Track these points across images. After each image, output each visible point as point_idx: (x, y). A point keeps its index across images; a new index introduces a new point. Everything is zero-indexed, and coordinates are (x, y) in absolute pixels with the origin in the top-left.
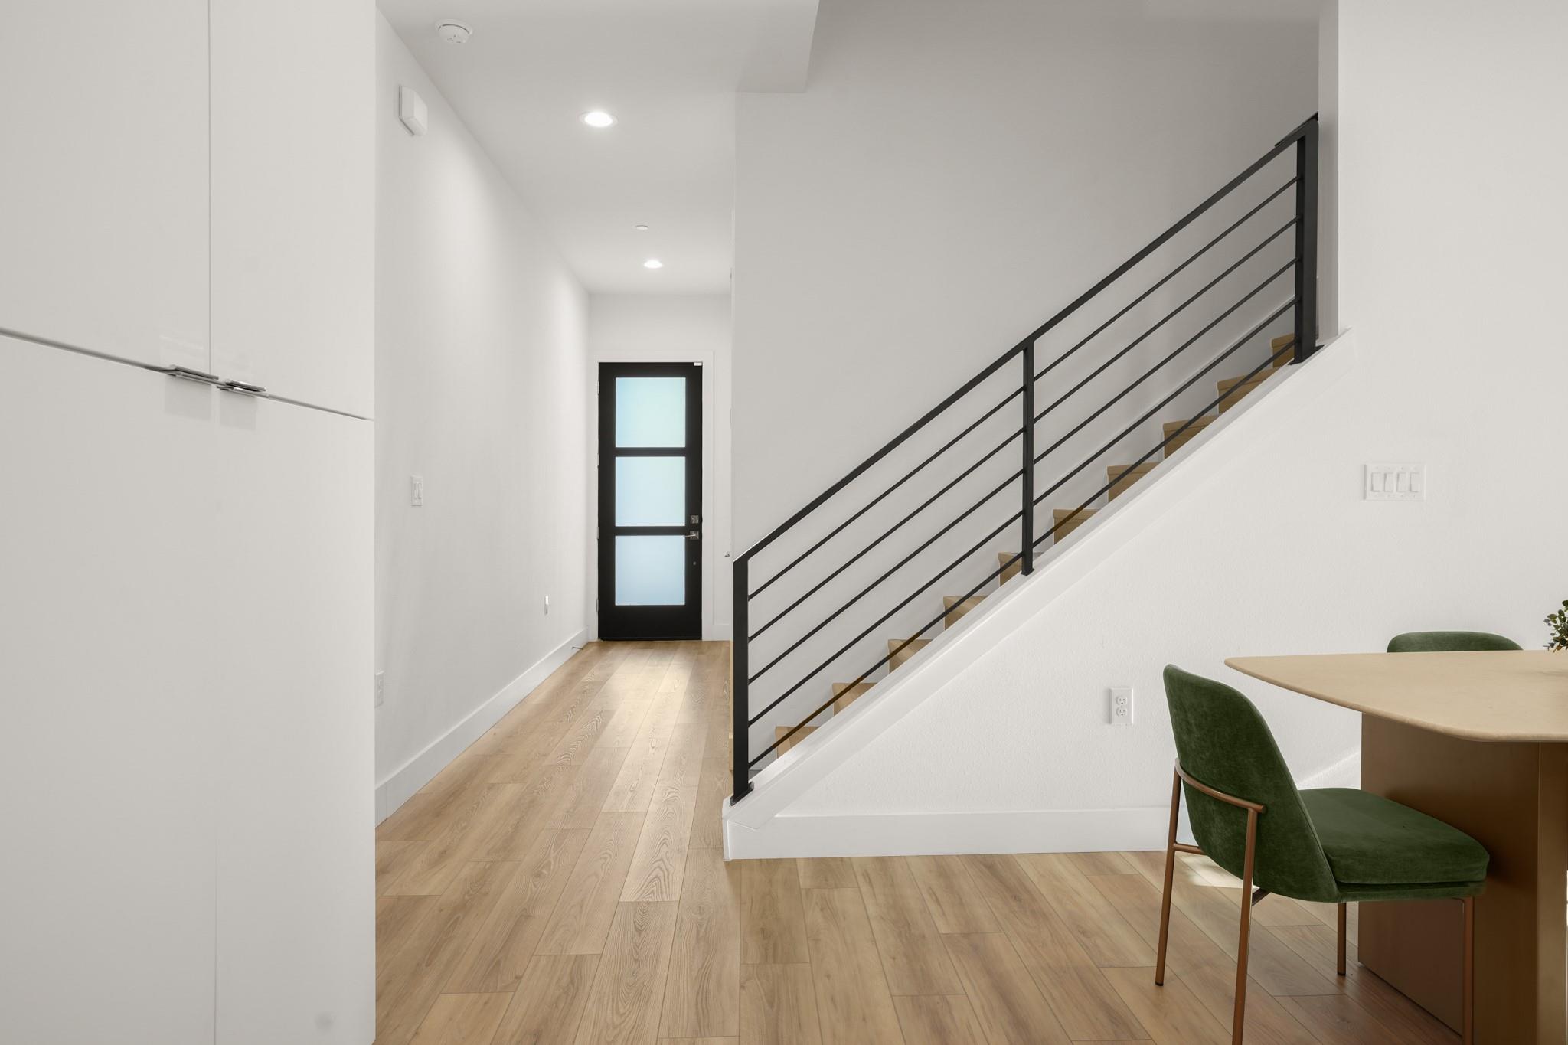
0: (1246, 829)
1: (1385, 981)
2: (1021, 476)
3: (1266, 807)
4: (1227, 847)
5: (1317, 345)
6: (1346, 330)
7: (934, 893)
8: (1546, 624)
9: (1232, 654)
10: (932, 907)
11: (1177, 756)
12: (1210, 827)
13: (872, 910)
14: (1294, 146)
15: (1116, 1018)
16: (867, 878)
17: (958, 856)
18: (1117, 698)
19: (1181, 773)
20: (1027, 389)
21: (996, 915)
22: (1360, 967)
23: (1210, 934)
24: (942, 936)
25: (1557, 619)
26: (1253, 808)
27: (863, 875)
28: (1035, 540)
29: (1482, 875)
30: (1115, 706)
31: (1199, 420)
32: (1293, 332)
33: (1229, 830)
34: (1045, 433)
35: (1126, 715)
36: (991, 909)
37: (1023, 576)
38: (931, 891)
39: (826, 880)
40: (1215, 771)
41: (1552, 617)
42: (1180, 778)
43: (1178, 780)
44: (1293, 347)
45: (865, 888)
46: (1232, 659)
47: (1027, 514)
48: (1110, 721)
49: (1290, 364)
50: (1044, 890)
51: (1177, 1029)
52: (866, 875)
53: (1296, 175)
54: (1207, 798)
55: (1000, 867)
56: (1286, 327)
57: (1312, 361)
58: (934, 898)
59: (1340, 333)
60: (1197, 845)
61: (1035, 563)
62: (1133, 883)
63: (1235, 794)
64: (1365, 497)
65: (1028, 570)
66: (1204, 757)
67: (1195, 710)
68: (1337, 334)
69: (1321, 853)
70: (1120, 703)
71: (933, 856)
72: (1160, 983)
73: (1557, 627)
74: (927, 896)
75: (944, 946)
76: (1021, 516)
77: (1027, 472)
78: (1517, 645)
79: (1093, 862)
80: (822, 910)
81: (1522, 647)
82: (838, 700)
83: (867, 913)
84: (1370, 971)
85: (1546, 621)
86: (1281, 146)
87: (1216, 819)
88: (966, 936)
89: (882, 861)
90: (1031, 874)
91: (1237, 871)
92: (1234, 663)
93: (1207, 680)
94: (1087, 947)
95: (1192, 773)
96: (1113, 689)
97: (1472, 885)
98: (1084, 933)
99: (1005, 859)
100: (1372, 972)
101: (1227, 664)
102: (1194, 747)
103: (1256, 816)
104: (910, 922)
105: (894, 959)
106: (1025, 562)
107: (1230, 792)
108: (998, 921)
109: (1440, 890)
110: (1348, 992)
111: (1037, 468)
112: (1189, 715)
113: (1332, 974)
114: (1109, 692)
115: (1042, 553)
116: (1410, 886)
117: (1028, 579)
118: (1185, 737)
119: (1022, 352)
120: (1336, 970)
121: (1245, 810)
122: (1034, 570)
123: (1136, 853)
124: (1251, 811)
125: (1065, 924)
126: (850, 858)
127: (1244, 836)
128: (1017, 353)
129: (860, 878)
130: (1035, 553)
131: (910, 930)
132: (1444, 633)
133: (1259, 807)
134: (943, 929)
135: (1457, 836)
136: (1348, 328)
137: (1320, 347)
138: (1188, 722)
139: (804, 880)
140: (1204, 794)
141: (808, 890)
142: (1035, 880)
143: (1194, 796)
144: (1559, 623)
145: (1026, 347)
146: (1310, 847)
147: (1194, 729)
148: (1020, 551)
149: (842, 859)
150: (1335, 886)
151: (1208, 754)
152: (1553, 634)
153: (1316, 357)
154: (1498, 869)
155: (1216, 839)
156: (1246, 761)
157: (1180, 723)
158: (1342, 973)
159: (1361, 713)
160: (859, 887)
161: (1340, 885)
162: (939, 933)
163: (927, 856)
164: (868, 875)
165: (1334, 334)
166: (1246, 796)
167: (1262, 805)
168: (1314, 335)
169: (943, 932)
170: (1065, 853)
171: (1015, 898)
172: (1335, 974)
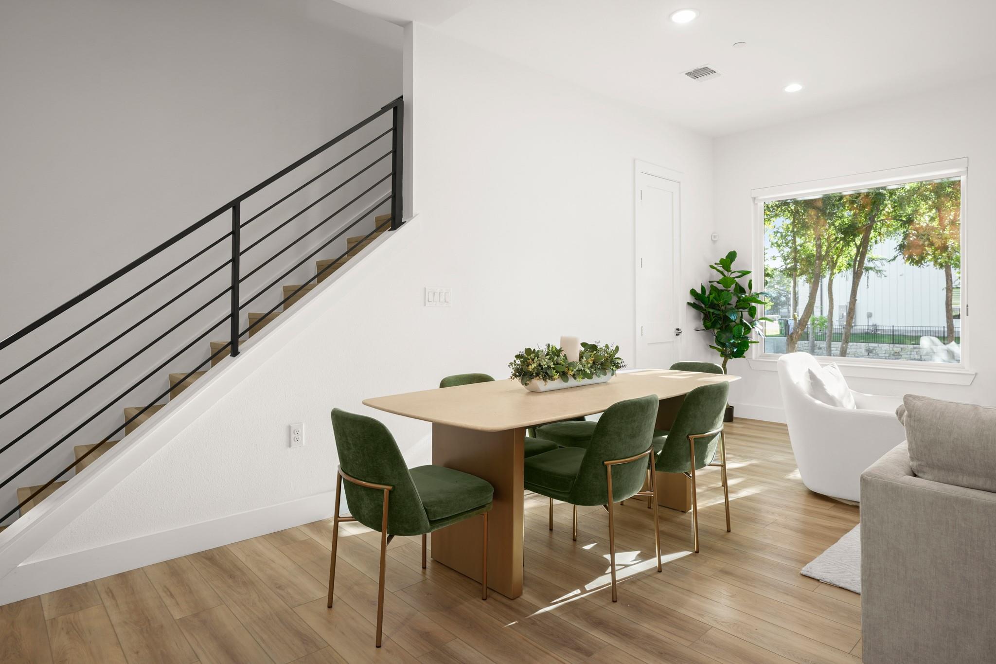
0: (382, 502)
1: (444, 565)
2: (230, 291)
3: (394, 487)
4: (371, 514)
5: (402, 221)
6: (417, 215)
7: (168, 589)
8: (509, 367)
9: (367, 397)
10: (168, 601)
11: (339, 464)
12: (361, 504)
13: (115, 618)
14: (391, 111)
15: (306, 639)
16: (110, 594)
17: (185, 557)
18: (294, 431)
19: (342, 473)
20: (235, 233)
21: (217, 592)
22: (432, 561)
23: (355, 565)
24: (177, 621)
25: (513, 365)
26: (387, 489)
27: (106, 592)
28: (240, 332)
29: (491, 500)
30: (293, 436)
31: (341, 259)
32: (391, 213)
33: (372, 504)
34: (246, 263)
35: (299, 440)
36: (214, 590)
37: (232, 357)
38: (165, 589)
39: (71, 606)
40: (364, 470)
41: (511, 364)
42: (341, 476)
43: (340, 477)
44: (391, 221)
45: (108, 603)
46: (366, 400)
47: (234, 316)
48: (290, 446)
49: (389, 230)
50: (250, 566)
51: (343, 633)
52: (110, 593)
53: (392, 127)
54: (359, 488)
55: (218, 557)
56: (386, 210)
57: (400, 230)
58: (169, 593)
59: (414, 216)
60: (352, 516)
61: (240, 348)
62: (308, 545)
63: (376, 482)
64: (425, 305)
65: (235, 353)
66: (358, 463)
67: (353, 435)
68: (412, 216)
69: (422, 507)
70: (296, 433)
71: (166, 562)
72: (330, 606)
73: (513, 368)
74: (163, 594)
75: (179, 628)
76: (230, 318)
77: (234, 288)
78: (492, 378)
79: (281, 538)
80: (68, 633)
81: (495, 379)
82: (82, 461)
83: (111, 623)
84: (436, 561)
85: (509, 366)
86: (385, 109)
87: (365, 499)
88: (196, 615)
89: (123, 578)
90: (241, 556)
91: (378, 528)
92: (368, 403)
93: (360, 416)
94: (282, 596)
95: (350, 474)
96: (291, 425)
97: (488, 505)
98: (280, 587)
99: (222, 551)
100: (438, 562)
101: (364, 403)
102: (351, 458)
103: (388, 493)
104: (149, 618)
105: (137, 653)
106: (233, 348)
107: (374, 482)
108: (219, 597)
109: (475, 512)
110: (427, 577)
111: (242, 285)
112: (349, 438)
113: (419, 568)
114: (290, 427)
115: (245, 341)
116: (462, 514)
117: (235, 360)
118: (346, 452)
119: (231, 209)
120: (422, 566)
121: (382, 491)
122: (239, 353)
123: (307, 525)
124: (386, 490)
125: (267, 585)
126: (93, 582)
127: (382, 506)
128: (228, 209)
129: (104, 595)
130: (240, 341)
131: (150, 625)
132: (463, 375)
133: (390, 488)
134: (177, 616)
135: (481, 482)
136: (418, 213)
137: (404, 222)
138: (348, 442)
139: (48, 613)
140: (358, 485)
141: (54, 621)
142: (243, 560)
143: (350, 487)
144: (514, 366)
145: (235, 205)
146: (417, 505)
147: (352, 446)
148: (230, 340)
149: (86, 584)
150: (428, 523)
151: (360, 461)
152: (512, 372)
153: (402, 228)
154: (497, 496)
155: (365, 511)
156: (383, 462)
157: (342, 444)
158: (424, 567)
159: (432, 423)
160: (103, 603)
161: (431, 522)
162: (175, 620)
163: (161, 563)
164: (111, 591)
165: (411, 216)
166: (382, 482)
167: (392, 486)
168: (401, 216)
169: (178, 618)
170: (262, 536)
171: (231, 576)
172: (421, 569)
